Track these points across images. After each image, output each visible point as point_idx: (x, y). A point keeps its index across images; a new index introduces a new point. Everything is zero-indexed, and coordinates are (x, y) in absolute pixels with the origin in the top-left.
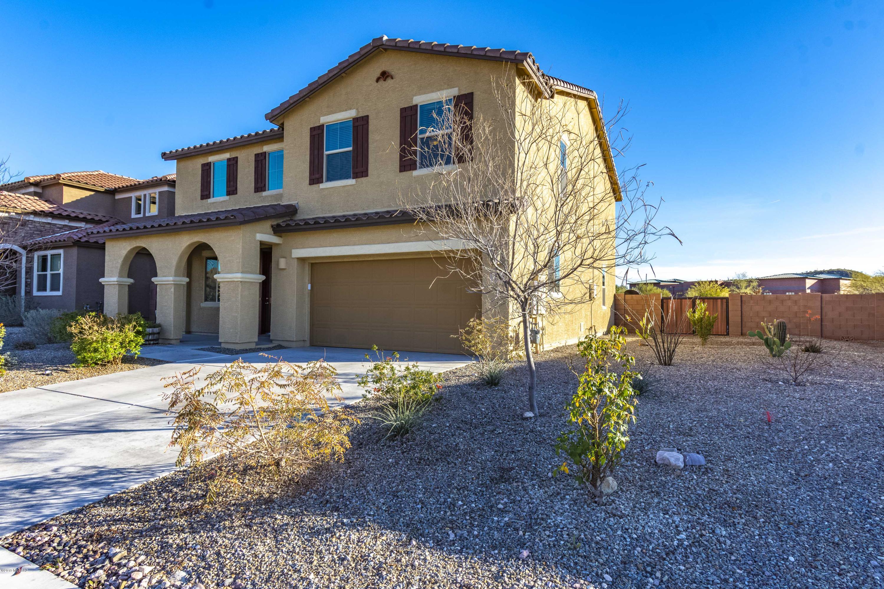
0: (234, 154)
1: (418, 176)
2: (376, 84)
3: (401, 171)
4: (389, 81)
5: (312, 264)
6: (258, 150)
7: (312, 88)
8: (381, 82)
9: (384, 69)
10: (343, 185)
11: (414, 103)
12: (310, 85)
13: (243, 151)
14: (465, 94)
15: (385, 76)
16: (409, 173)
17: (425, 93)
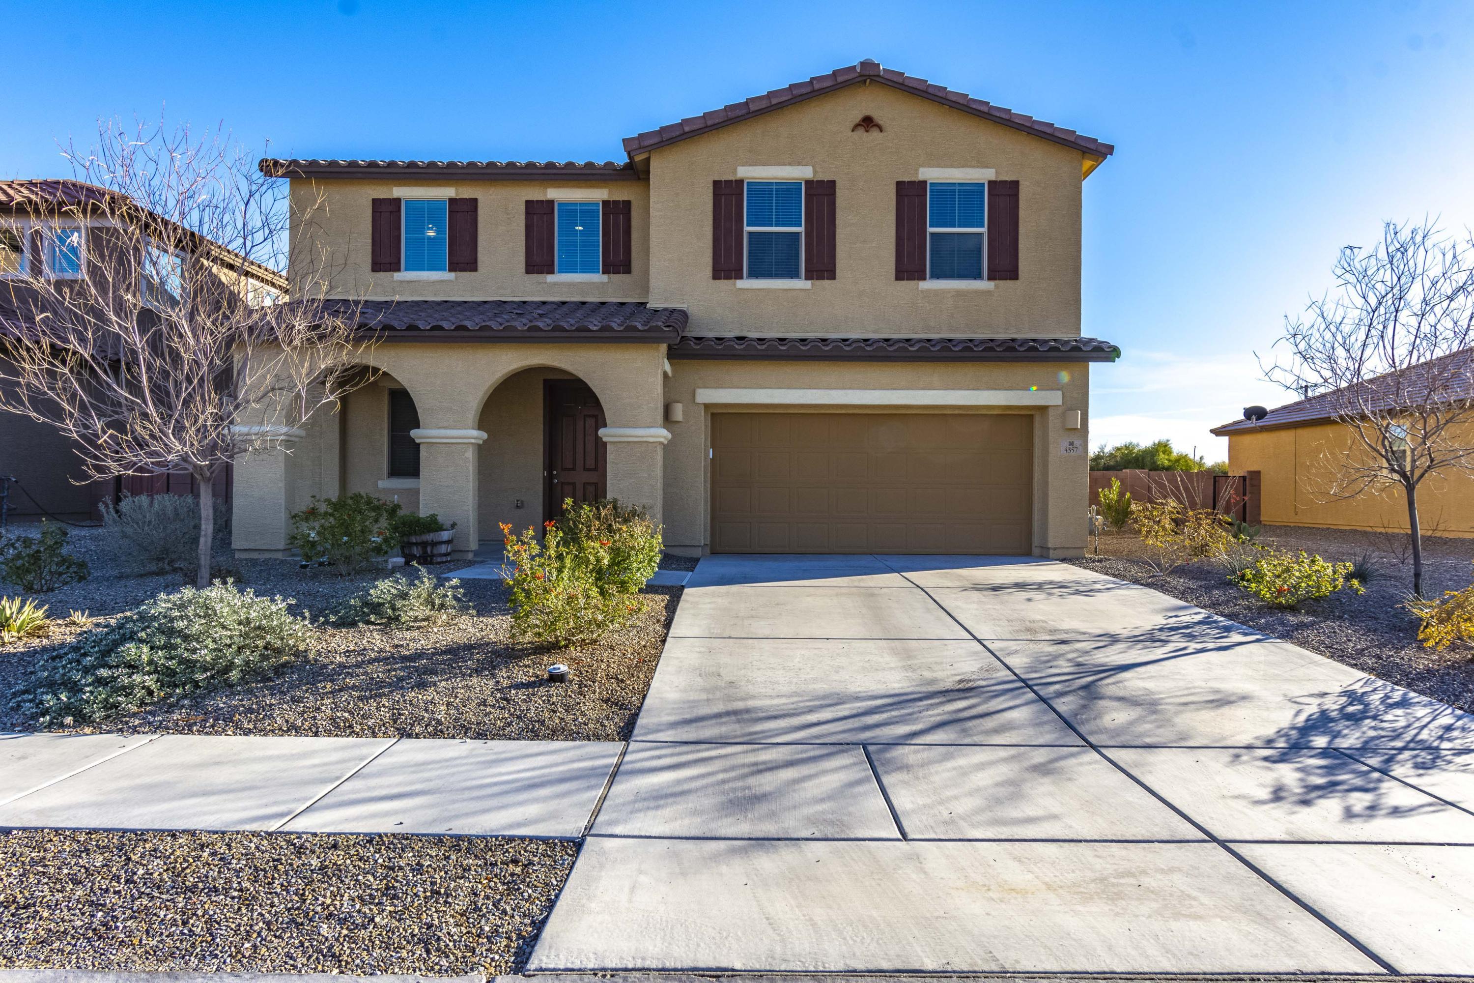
0: (466, 192)
1: (928, 291)
2: (850, 133)
3: (898, 278)
4: (875, 134)
5: (712, 414)
6: (536, 193)
7: (731, 114)
8: (861, 132)
9: (868, 113)
10: (785, 287)
11: (921, 177)
12: (728, 108)
13: (492, 190)
14: (1006, 182)
15: (867, 123)
16: (912, 283)
17: (938, 166)
